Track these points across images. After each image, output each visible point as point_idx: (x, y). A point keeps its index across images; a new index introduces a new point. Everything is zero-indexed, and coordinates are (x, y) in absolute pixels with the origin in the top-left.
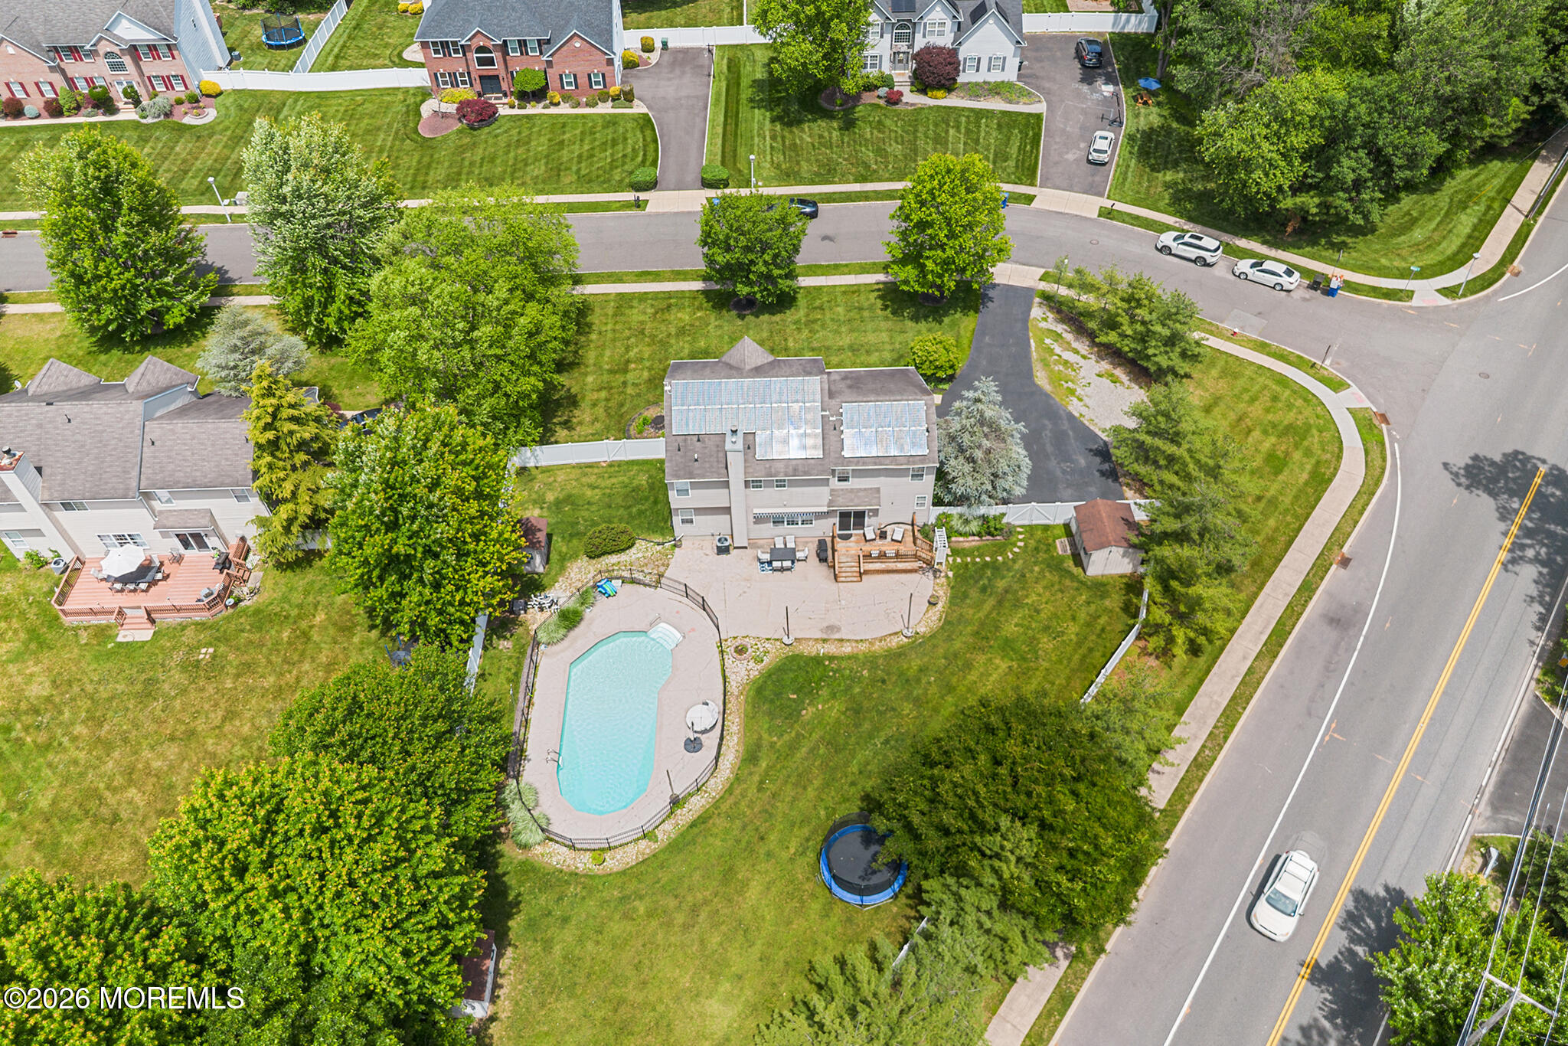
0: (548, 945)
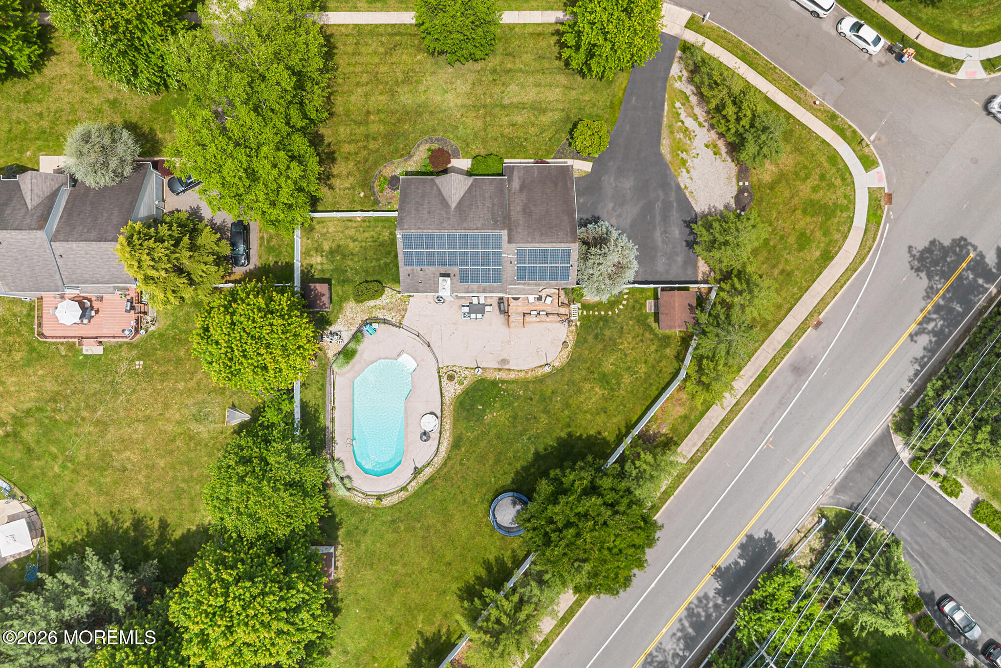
0: (358, 543)
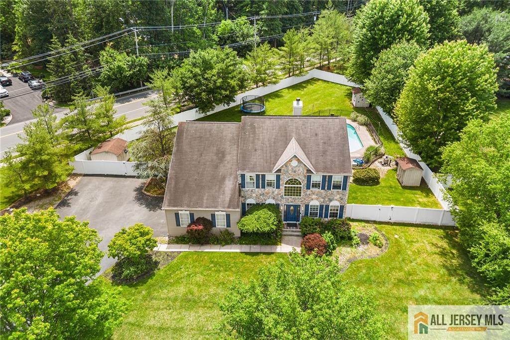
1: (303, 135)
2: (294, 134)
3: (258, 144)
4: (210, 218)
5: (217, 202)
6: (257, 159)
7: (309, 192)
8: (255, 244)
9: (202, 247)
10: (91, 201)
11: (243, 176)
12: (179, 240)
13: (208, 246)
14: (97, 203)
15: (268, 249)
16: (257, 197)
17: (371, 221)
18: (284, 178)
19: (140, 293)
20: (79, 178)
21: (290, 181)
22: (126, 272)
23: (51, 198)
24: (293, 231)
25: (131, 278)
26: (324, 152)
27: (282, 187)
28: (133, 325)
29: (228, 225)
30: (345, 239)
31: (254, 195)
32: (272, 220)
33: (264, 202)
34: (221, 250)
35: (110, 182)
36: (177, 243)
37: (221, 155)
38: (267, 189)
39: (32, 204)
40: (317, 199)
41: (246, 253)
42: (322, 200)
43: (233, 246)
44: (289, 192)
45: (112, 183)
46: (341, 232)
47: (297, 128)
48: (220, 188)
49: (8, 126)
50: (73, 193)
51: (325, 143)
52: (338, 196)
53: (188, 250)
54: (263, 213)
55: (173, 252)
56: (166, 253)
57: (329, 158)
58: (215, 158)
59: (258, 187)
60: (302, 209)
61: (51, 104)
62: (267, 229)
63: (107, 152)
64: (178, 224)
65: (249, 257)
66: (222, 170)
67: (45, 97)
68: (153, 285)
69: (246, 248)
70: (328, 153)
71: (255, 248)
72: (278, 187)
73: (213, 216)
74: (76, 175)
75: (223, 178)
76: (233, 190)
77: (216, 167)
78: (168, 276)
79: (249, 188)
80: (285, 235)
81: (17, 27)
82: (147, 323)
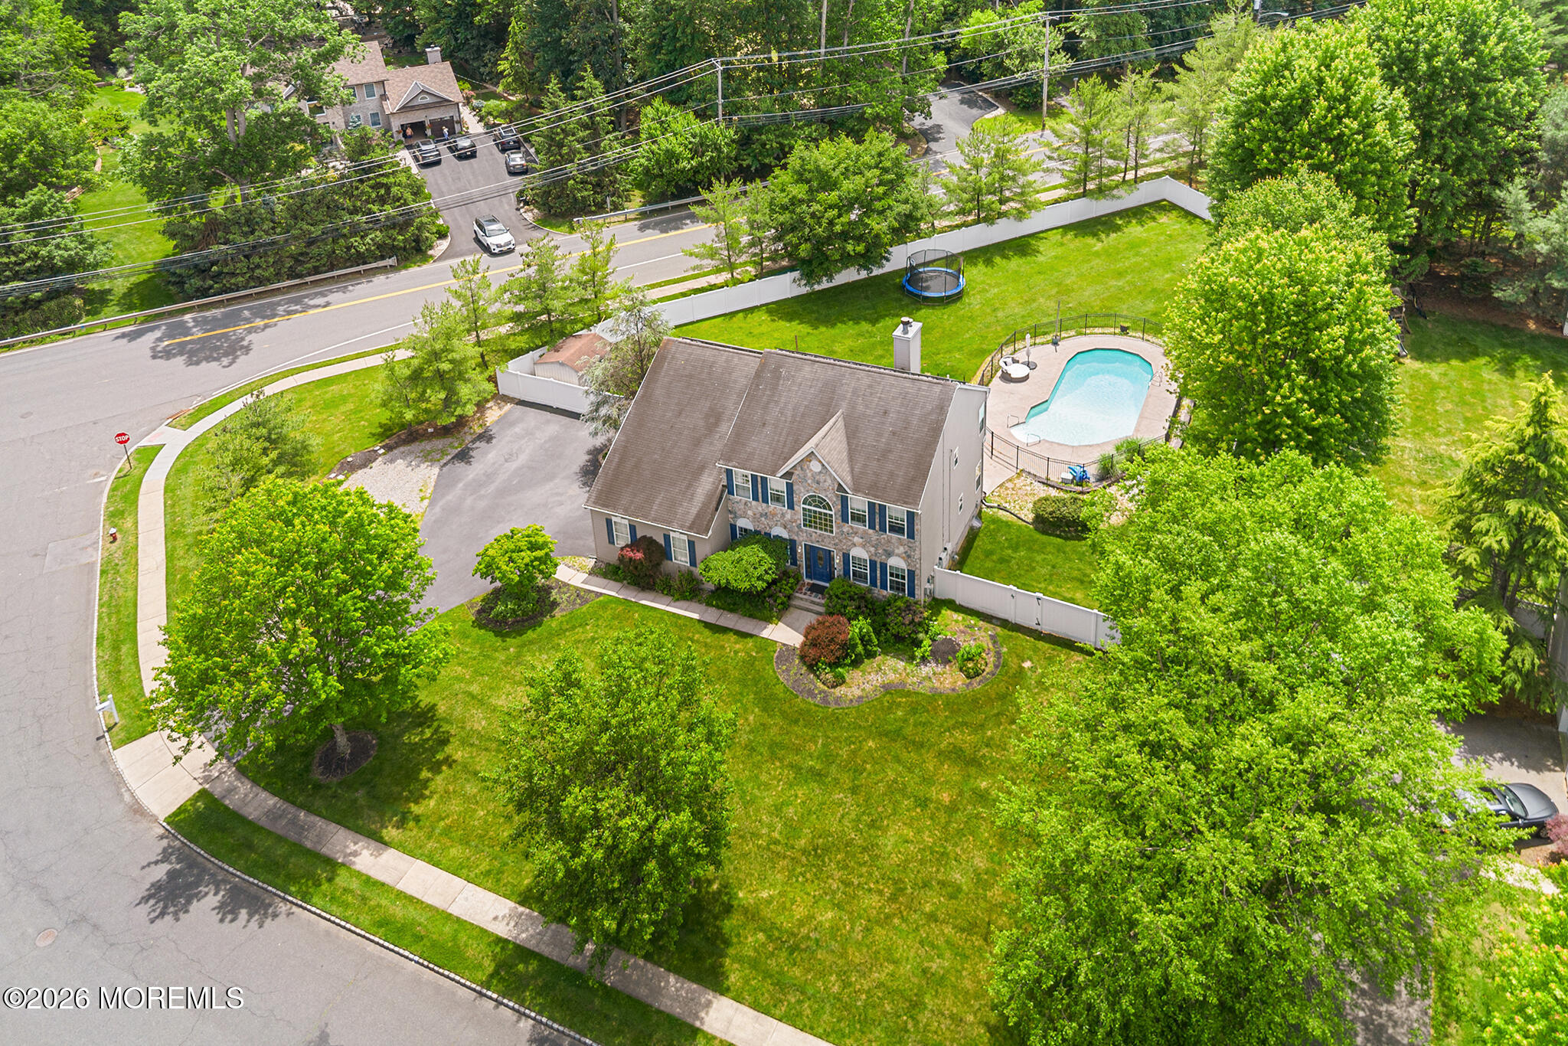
1: (861, 408)
2: (844, 404)
3: (775, 411)
4: (662, 541)
5: (676, 513)
6: (759, 444)
7: (846, 529)
8: (732, 611)
9: (641, 595)
10: (506, 461)
11: (729, 473)
12: (609, 571)
13: (652, 595)
14: (513, 466)
15: (746, 625)
16: (755, 519)
17: (998, 619)
18: (801, 494)
19: (506, 649)
20: (509, 406)
21: (810, 500)
22: (500, 608)
23: (448, 440)
24: (813, 602)
25: (504, 621)
26: (886, 453)
27: (800, 507)
28: (473, 697)
29: (693, 563)
30: (903, 643)
31: (750, 513)
32: (760, 571)
33: (767, 530)
34: (669, 609)
35: (557, 423)
36: (605, 575)
37: (714, 418)
38: (773, 506)
39: (415, 447)
40: (864, 546)
41: (707, 625)
42: (872, 549)
43: (694, 605)
44: (811, 520)
45: (557, 428)
46: (897, 623)
47: (855, 392)
48: (689, 486)
49: (437, 265)
50: (486, 437)
51: (894, 433)
52: (901, 550)
53: (613, 594)
54: (752, 553)
55: (590, 591)
56: (577, 589)
57: (890, 466)
58: (701, 423)
59: (755, 498)
60: (837, 560)
61: (529, 216)
62: (744, 585)
63: (562, 364)
64: (611, 541)
65: (707, 632)
66: (705, 451)
67: (522, 199)
68: (531, 642)
69: (712, 615)
70: (891, 457)
71: (729, 620)
72: (791, 506)
73: (667, 538)
74: (506, 399)
75: (702, 468)
76: (709, 496)
77: (697, 443)
78: (561, 632)
79: (741, 499)
80: (796, 607)
81: (513, 23)
82: (493, 701)
